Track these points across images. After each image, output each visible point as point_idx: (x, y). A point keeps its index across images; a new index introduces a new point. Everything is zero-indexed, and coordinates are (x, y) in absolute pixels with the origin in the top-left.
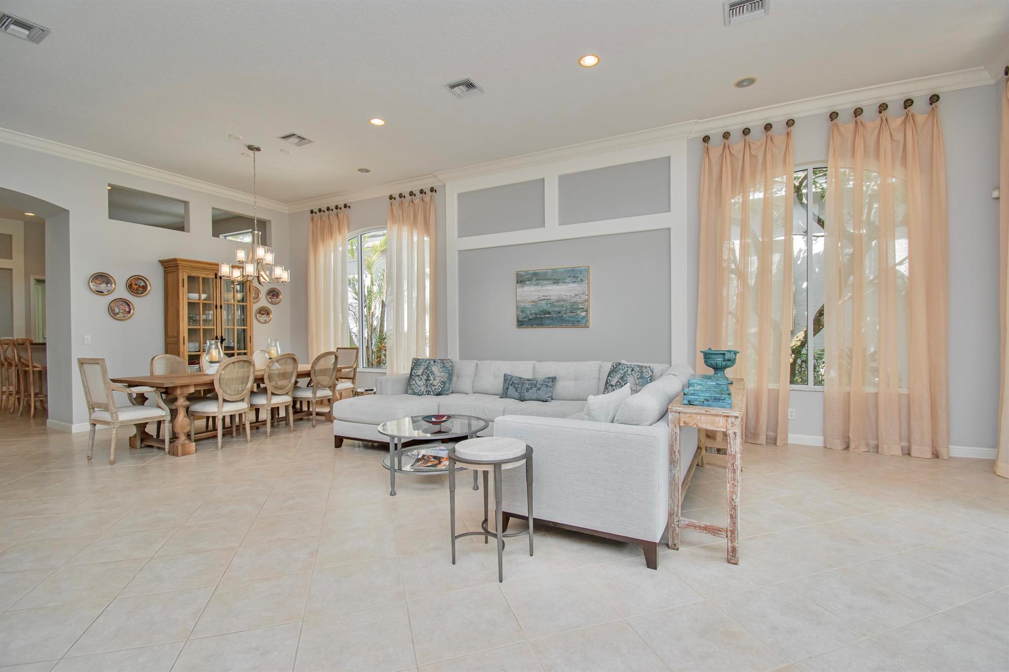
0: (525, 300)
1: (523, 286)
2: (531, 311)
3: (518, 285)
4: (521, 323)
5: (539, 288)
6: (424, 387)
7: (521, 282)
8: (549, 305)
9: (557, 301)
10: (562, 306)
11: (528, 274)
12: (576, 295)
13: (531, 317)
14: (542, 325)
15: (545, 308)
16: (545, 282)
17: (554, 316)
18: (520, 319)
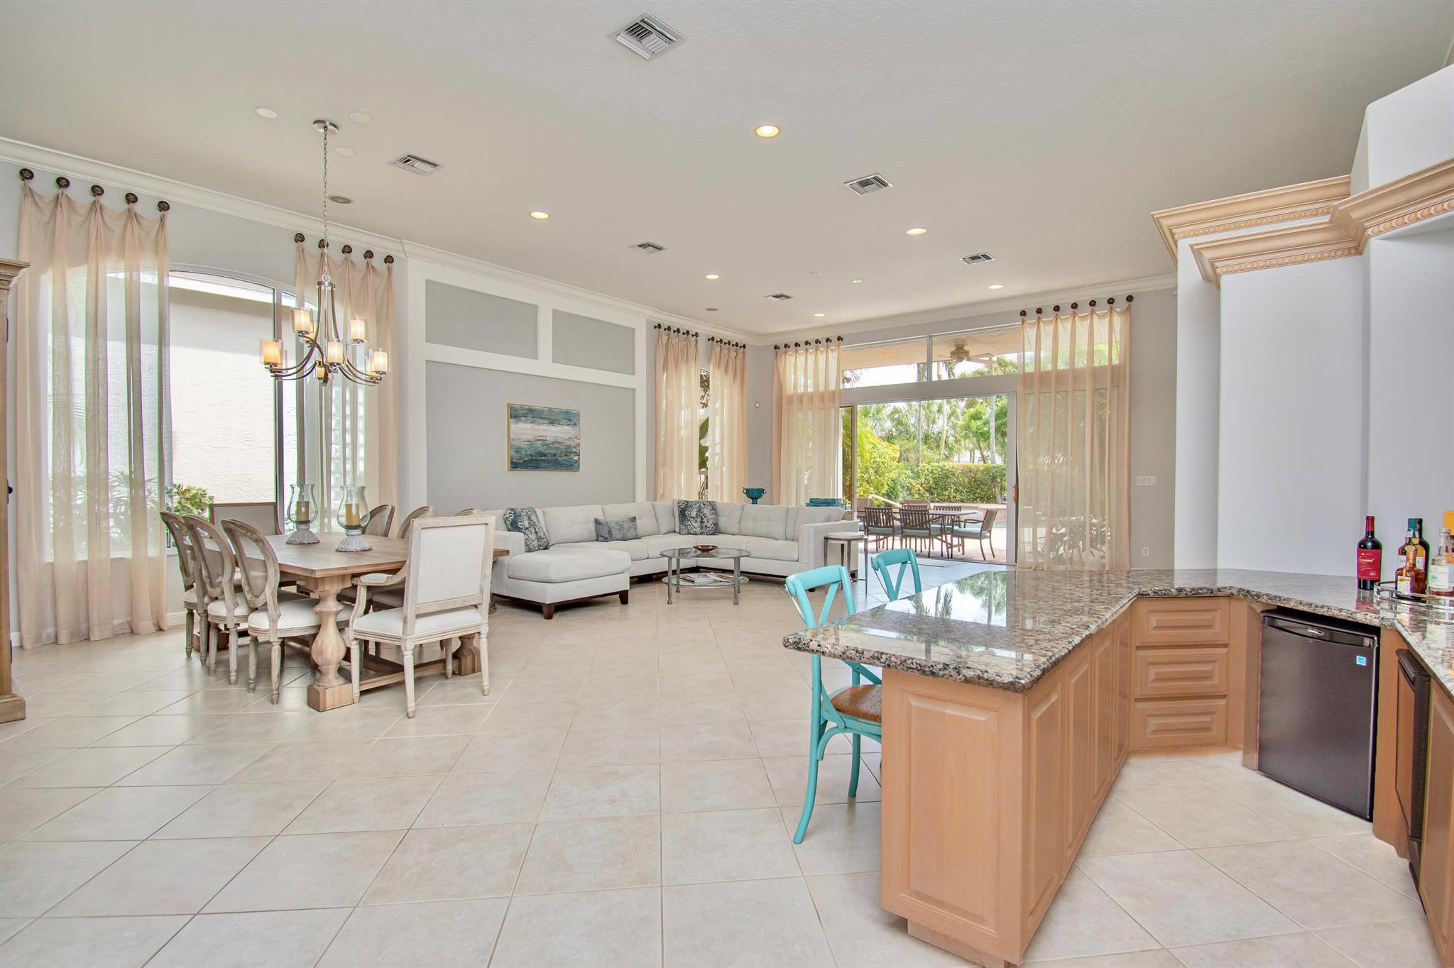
0: (520, 439)
1: (517, 423)
2: (526, 451)
3: (512, 420)
4: (515, 465)
5: (535, 426)
6: (536, 541)
7: (516, 417)
8: (545, 447)
9: (553, 443)
10: (557, 448)
11: (523, 409)
12: (570, 438)
13: (526, 459)
14: (537, 468)
15: (541, 449)
16: (542, 421)
17: (550, 458)
18: (514, 461)
